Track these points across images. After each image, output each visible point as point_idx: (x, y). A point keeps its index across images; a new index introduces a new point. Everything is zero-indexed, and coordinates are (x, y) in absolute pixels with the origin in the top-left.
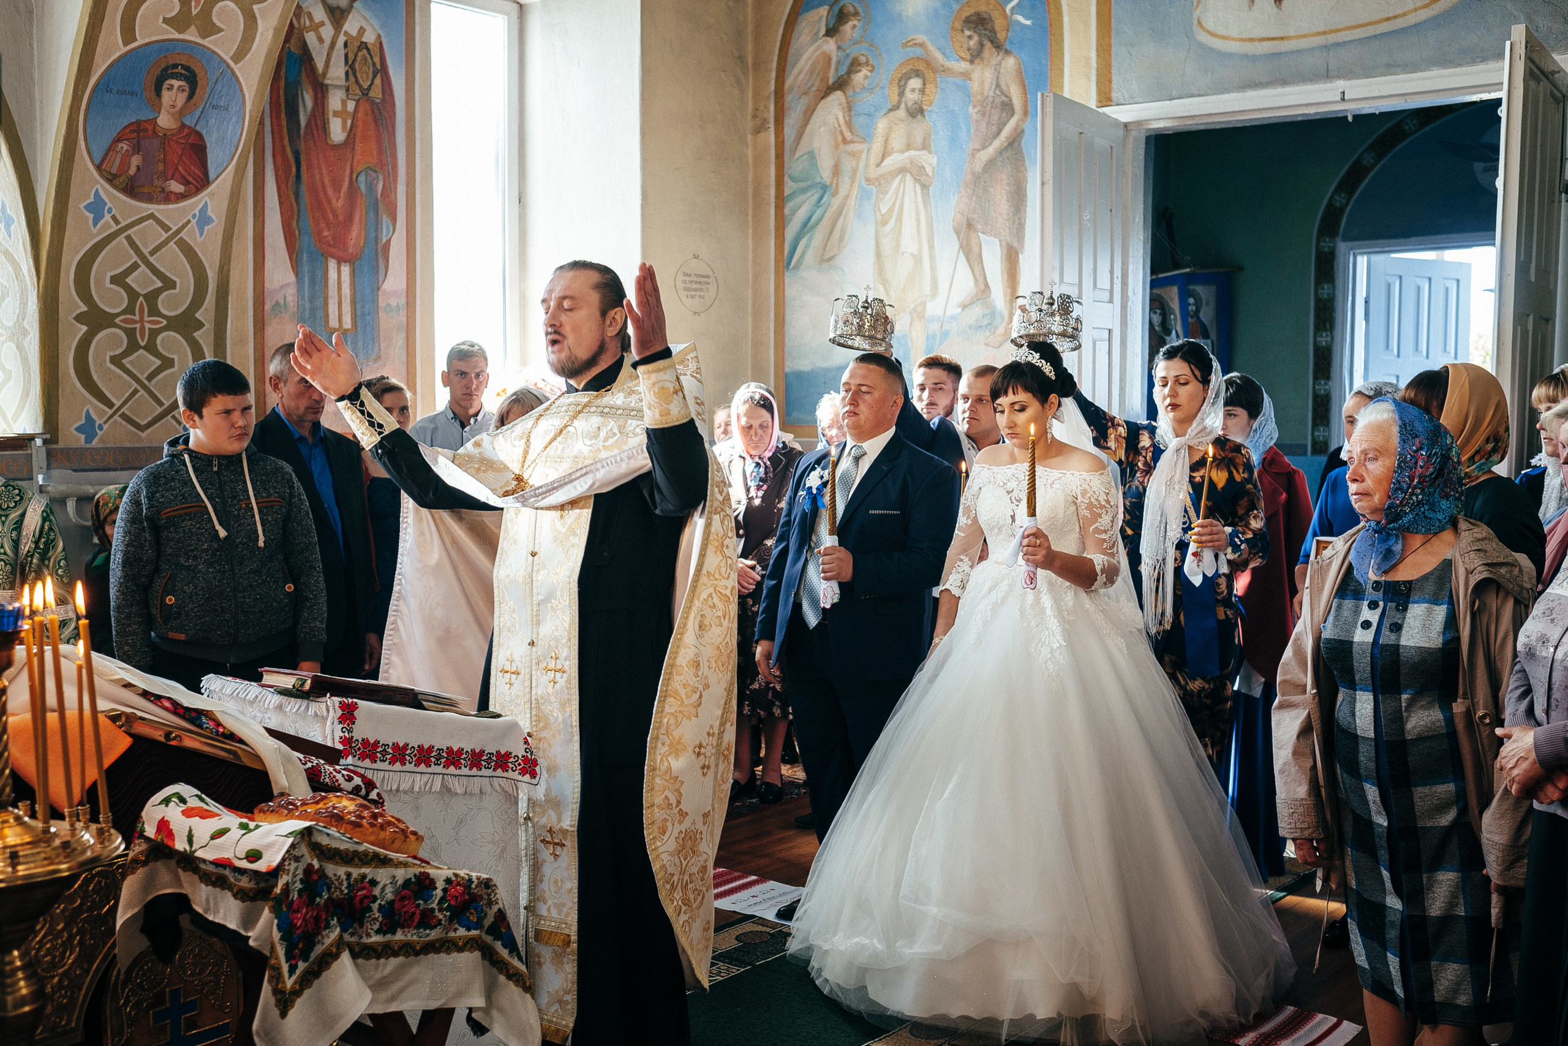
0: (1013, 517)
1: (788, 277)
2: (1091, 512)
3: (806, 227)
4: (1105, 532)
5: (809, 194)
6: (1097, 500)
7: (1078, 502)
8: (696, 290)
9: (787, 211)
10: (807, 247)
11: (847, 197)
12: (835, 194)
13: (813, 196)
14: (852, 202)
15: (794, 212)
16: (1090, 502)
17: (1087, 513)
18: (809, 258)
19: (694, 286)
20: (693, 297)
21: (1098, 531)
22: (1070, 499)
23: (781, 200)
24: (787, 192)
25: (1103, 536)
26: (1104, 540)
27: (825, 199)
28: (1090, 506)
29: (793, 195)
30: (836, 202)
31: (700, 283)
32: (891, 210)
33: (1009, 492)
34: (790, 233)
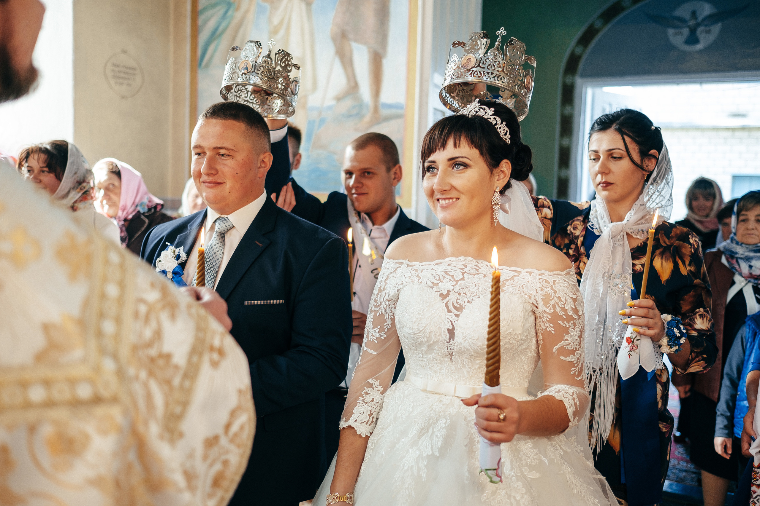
0: (451, 332)
1: (201, 74)
2: (557, 326)
3: (214, 35)
4: (573, 352)
5: (218, 8)
6: (563, 309)
7: (537, 311)
8: (124, 78)
9: (200, 22)
10: (215, 50)
11: (247, 12)
12: (237, 9)
13: (220, 11)
14: (251, 16)
15: (206, 22)
16: (555, 312)
17: (550, 327)
18: (217, 59)
19: (122, 75)
20: (121, 84)
21: (563, 351)
22: (529, 307)
23: (195, 13)
24: (200, 7)
25: (571, 359)
26: (572, 364)
27: (230, 13)
28: (554, 318)
29: (205, 9)
30: (238, 15)
31: (127, 73)
32: (281, 22)
33: (443, 296)
34: (202, 38)
